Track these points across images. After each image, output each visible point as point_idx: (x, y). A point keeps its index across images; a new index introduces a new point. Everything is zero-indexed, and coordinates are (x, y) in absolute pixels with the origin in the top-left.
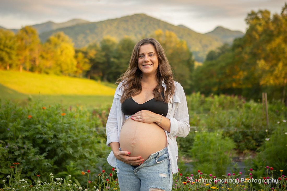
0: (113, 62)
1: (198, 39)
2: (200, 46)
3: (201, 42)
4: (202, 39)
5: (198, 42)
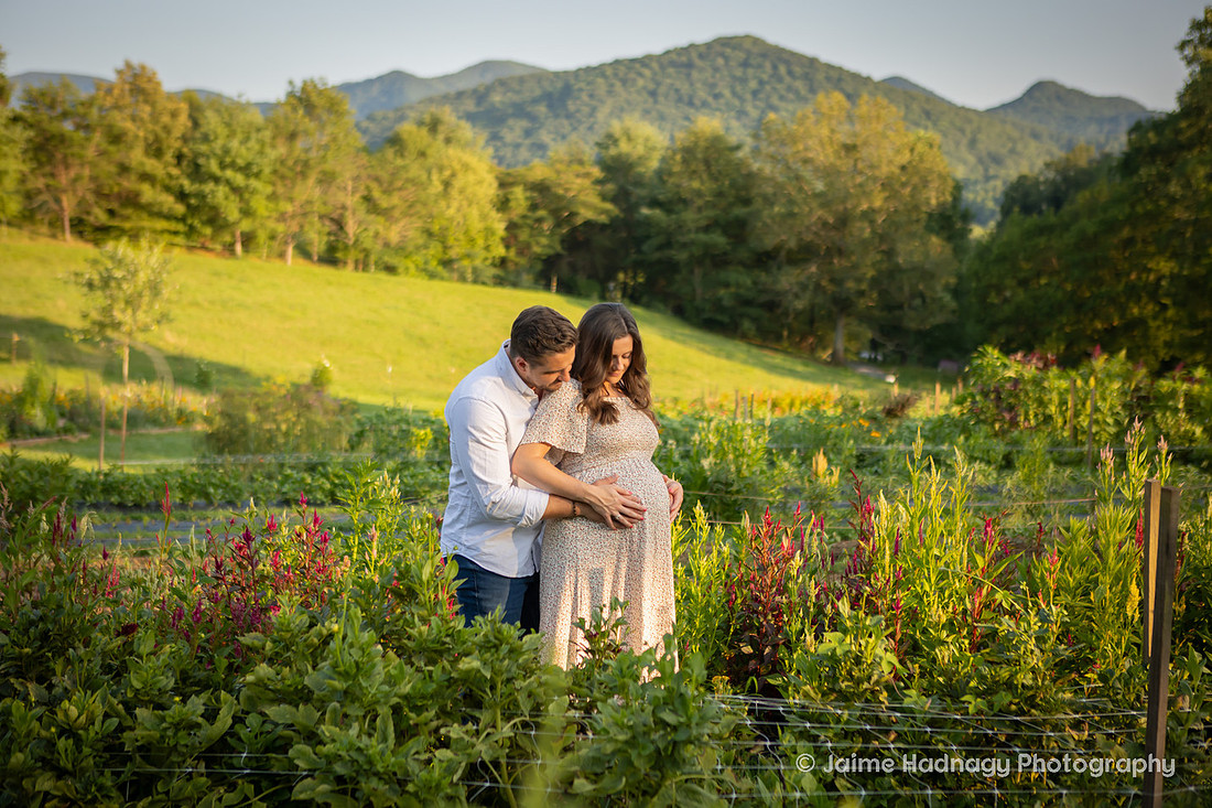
0: (648, 222)
1: (962, 131)
2: (972, 159)
3: (973, 143)
4: (979, 130)
5: (965, 141)
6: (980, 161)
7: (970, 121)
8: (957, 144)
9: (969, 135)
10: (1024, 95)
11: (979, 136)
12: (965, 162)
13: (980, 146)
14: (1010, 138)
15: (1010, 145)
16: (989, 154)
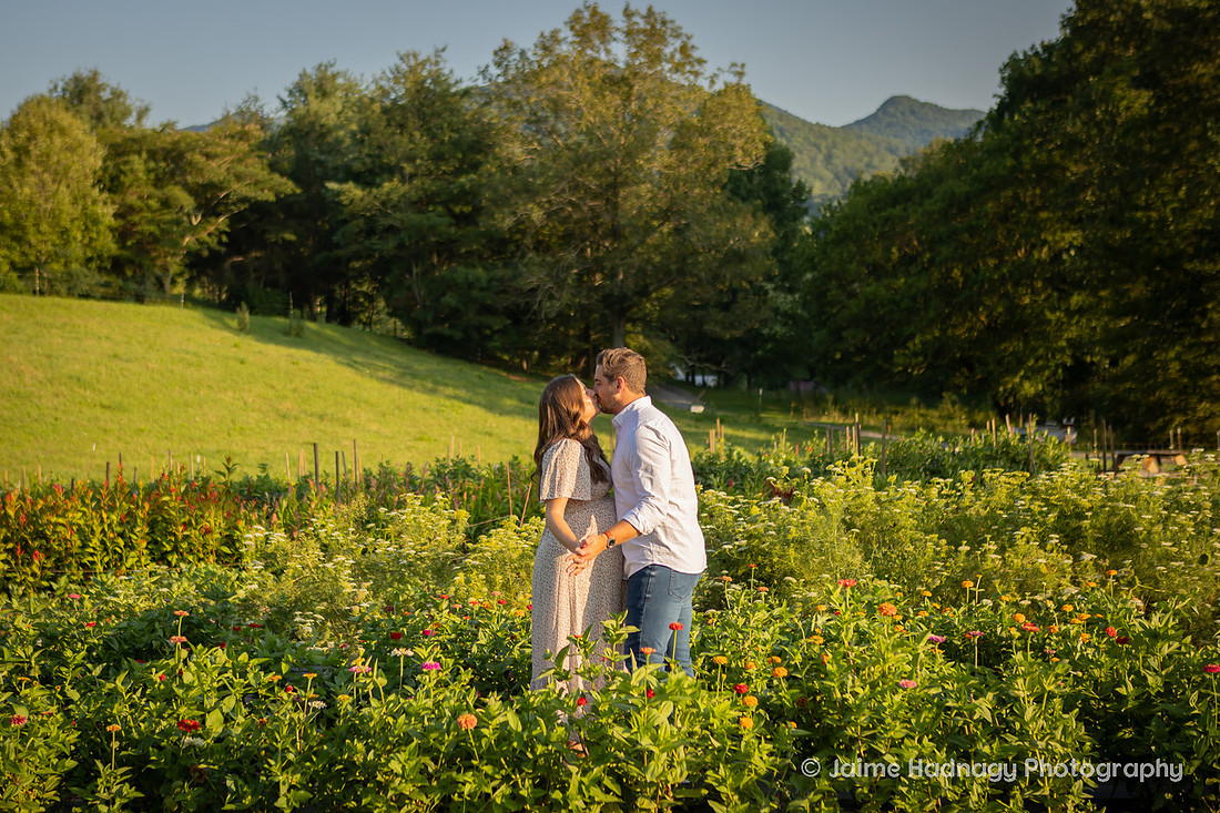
1: (818, 147)
2: (829, 176)
3: (828, 159)
4: (834, 145)
5: (821, 157)
6: (837, 177)
7: (825, 137)
8: (813, 160)
9: (825, 151)
10: (878, 110)
11: (835, 151)
12: (821, 179)
13: (836, 161)
14: (866, 153)
15: (866, 159)
16: (845, 169)
